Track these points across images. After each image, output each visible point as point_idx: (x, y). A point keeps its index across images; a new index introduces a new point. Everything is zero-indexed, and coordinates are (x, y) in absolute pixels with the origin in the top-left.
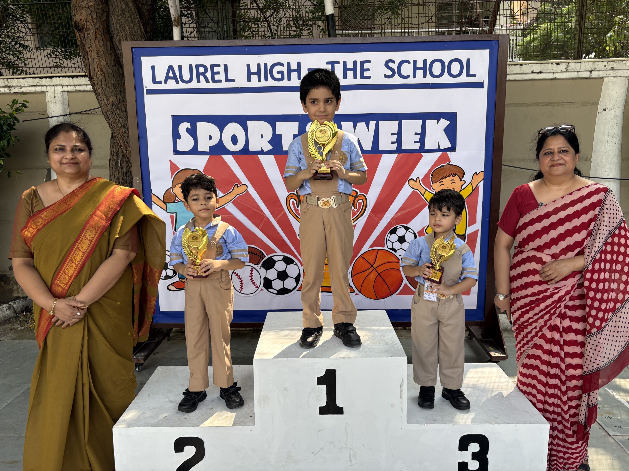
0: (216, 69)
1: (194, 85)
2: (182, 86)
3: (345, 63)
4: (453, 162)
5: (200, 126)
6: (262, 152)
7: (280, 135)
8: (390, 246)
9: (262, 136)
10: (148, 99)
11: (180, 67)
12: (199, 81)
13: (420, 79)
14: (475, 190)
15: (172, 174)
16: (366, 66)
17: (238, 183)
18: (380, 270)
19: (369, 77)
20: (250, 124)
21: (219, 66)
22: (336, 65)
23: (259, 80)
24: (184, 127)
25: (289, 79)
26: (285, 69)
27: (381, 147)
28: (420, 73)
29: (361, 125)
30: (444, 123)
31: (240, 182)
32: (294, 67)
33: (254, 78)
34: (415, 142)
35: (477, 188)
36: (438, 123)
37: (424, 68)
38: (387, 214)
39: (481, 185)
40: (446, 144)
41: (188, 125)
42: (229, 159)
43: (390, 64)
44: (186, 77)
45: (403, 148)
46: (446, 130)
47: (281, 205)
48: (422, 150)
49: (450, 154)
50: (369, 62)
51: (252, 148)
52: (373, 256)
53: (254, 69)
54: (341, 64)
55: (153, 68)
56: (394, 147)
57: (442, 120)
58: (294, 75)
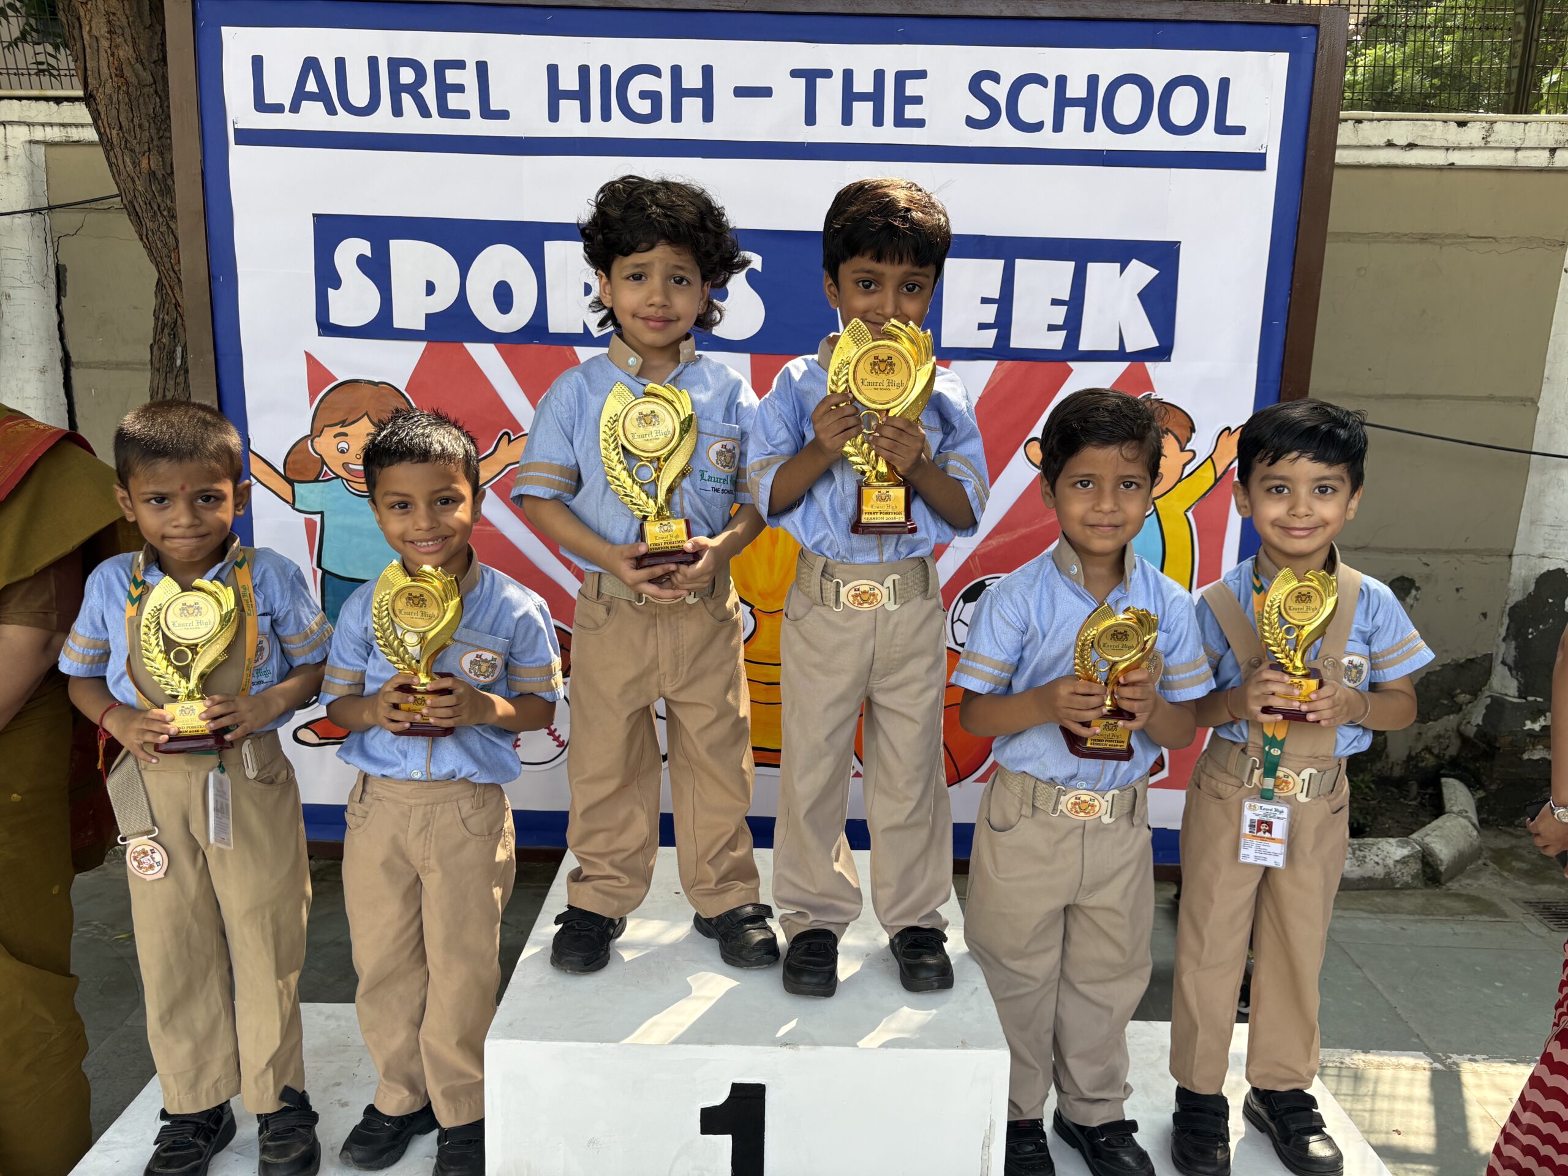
0: (452, 76)
1: (382, 122)
2: (345, 122)
3: (848, 75)
4: (1161, 392)
5: (399, 248)
6: (585, 338)
9: (588, 289)
10: (240, 158)
11: (340, 63)
12: (397, 111)
13: (1073, 136)
14: (1223, 480)
15: (313, 395)
16: (912, 88)
17: (510, 429)
19: (920, 123)
20: (553, 250)
21: (460, 65)
22: (820, 81)
23: (585, 117)
24: (350, 250)
25: (677, 117)
26: (663, 85)
27: (951, 336)
28: (1075, 116)
30: (1142, 273)
31: (517, 427)
32: (692, 80)
33: (570, 109)
34: (1052, 328)
36: (1122, 271)
37: (1088, 103)
40: (1144, 337)
41: (364, 247)
42: (485, 355)
43: (987, 86)
44: (359, 95)
45: (1014, 344)
46: (1145, 296)
48: (1072, 352)
49: (1153, 368)
50: (921, 74)
51: (557, 323)
53: (569, 81)
54: (838, 79)
55: (257, 62)
56: (987, 339)
57: (1135, 263)
58: (692, 106)
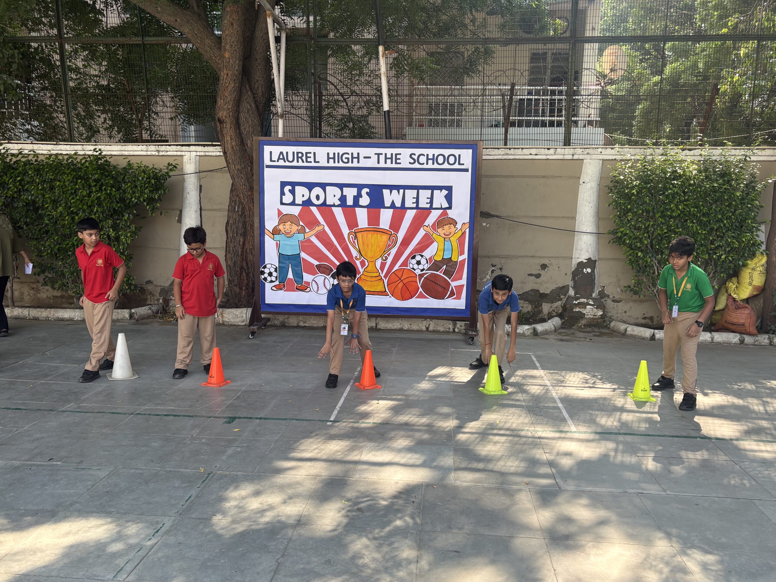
0: (309, 155)
1: (295, 164)
2: (287, 164)
3: (386, 154)
4: (450, 216)
5: (297, 188)
6: (334, 205)
7: (346, 196)
8: (411, 267)
9: (335, 196)
10: (266, 170)
11: (287, 153)
12: (298, 162)
13: (430, 165)
14: (464, 234)
15: (279, 217)
16: (398, 157)
17: (318, 223)
18: (405, 282)
19: (400, 163)
20: (328, 188)
21: (310, 153)
22: (380, 156)
23: (334, 162)
24: (287, 188)
25: (352, 162)
26: (350, 156)
27: (407, 205)
28: (430, 162)
29: (395, 192)
30: (445, 192)
31: (320, 223)
32: (355, 155)
33: (331, 161)
34: (427, 203)
35: (465, 232)
36: (441, 192)
37: (433, 159)
38: (409, 246)
39: (467, 231)
40: (445, 205)
41: (290, 188)
42: (314, 209)
43: (413, 156)
44: (290, 159)
45: (420, 206)
46: (446, 197)
47: (345, 239)
48: (431, 208)
49: (448, 211)
50: (400, 154)
51: (328, 203)
52: (401, 273)
53: (331, 156)
54: (384, 155)
55: (271, 152)
56: (414, 205)
57: (443, 190)
58: (355, 160)
